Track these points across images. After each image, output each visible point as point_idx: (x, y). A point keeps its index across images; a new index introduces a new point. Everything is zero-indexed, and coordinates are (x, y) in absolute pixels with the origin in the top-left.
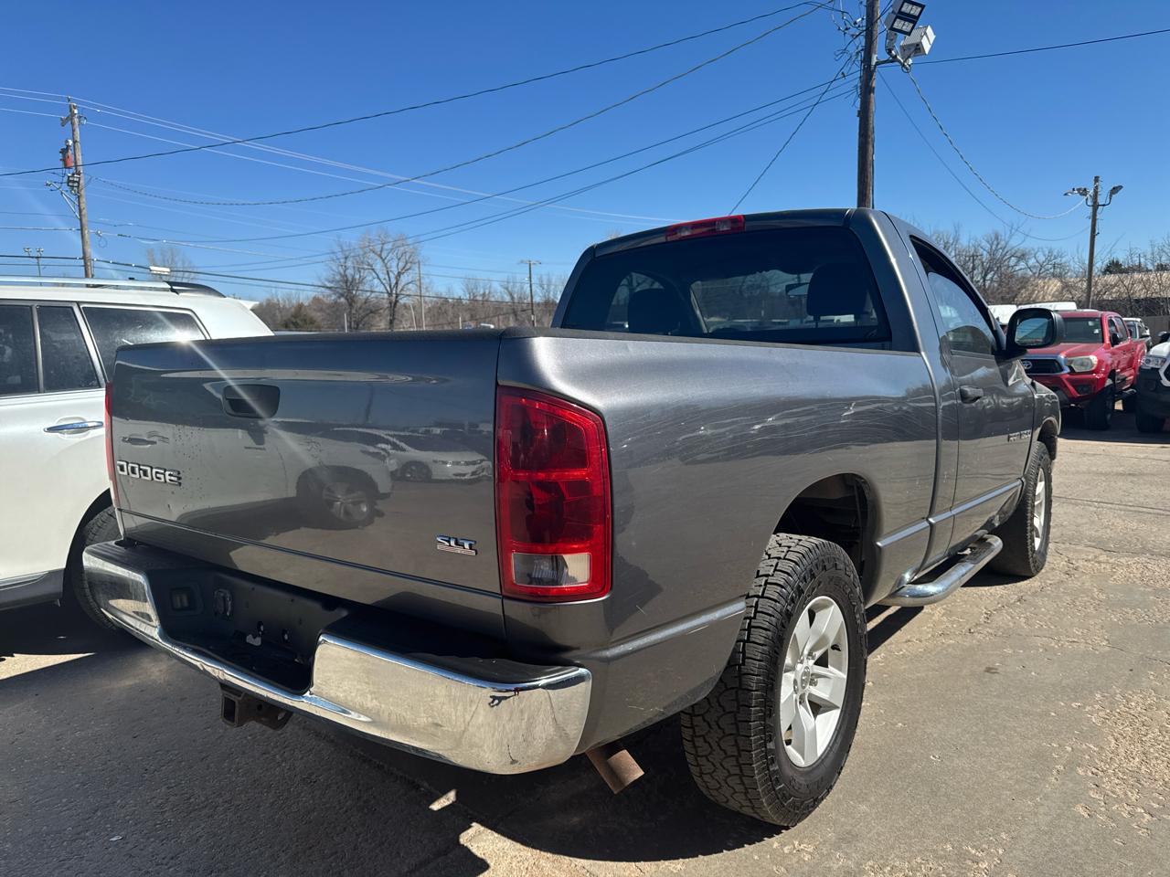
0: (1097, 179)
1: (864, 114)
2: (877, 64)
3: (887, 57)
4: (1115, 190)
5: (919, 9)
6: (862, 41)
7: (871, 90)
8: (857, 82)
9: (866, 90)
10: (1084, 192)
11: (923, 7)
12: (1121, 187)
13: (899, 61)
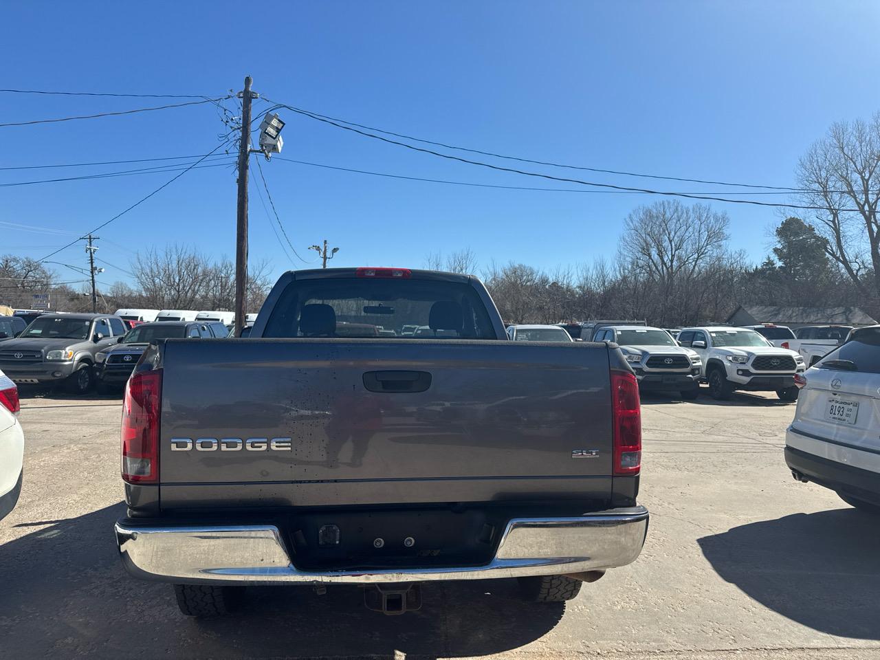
0: (325, 242)
1: (242, 182)
2: (251, 151)
3: (259, 148)
4: (335, 250)
5: (282, 125)
6: (239, 134)
7: (246, 167)
8: (236, 159)
9: (243, 166)
10: (318, 249)
11: (284, 124)
12: (338, 249)
13: (265, 153)
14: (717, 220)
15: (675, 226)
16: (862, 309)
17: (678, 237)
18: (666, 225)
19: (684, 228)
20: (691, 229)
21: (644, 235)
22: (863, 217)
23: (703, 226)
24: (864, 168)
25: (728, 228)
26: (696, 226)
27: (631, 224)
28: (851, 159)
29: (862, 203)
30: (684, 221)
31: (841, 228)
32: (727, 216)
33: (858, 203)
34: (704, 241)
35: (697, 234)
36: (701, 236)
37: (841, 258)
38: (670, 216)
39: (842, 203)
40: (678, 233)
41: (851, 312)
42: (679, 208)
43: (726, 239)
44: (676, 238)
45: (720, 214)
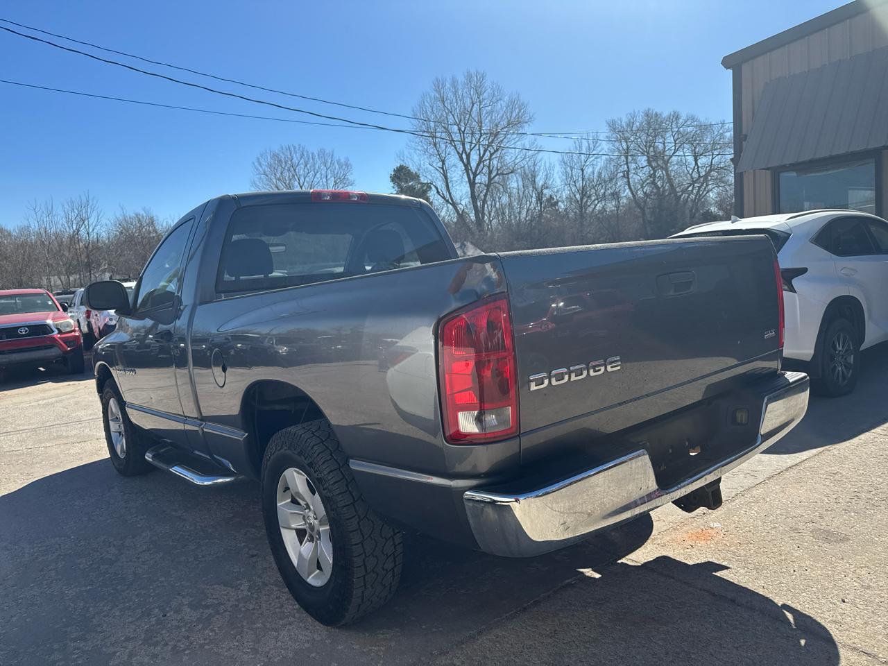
14: (341, 166)
15: (304, 171)
16: (472, 243)
17: (307, 182)
18: (295, 170)
19: (311, 174)
20: (318, 175)
21: (274, 180)
22: (462, 165)
23: (329, 172)
24: (460, 121)
25: (352, 174)
26: (323, 172)
27: (260, 168)
28: (451, 112)
29: (461, 152)
30: (310, 167)
31: (448, 174)
32: (349, 162)
33: (458, 153)
34: (331, 186)
35: (325, 180)
36: (329, 182)
37: (450, 201)
38: (297, 162)
39: (448, 152)
40: (307, 179)
41: (465, 246)
42: (305, 153)
43: (351, 185)
44: (305, 184)
45: (342, 160)
